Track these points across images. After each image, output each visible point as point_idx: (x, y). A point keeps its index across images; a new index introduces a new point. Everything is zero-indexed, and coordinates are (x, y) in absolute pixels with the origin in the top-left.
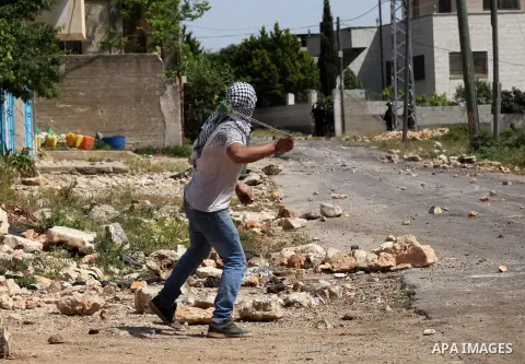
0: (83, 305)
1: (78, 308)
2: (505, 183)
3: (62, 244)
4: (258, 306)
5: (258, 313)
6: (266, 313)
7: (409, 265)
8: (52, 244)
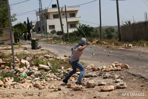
0: (79, 88)
1: (78, 89)
2: (91, 47)
3: (43, 68)
4: (121, 85)
5: (121, 87)
6: (124, 86)
7: (124, 69)
8: (40, 69)
